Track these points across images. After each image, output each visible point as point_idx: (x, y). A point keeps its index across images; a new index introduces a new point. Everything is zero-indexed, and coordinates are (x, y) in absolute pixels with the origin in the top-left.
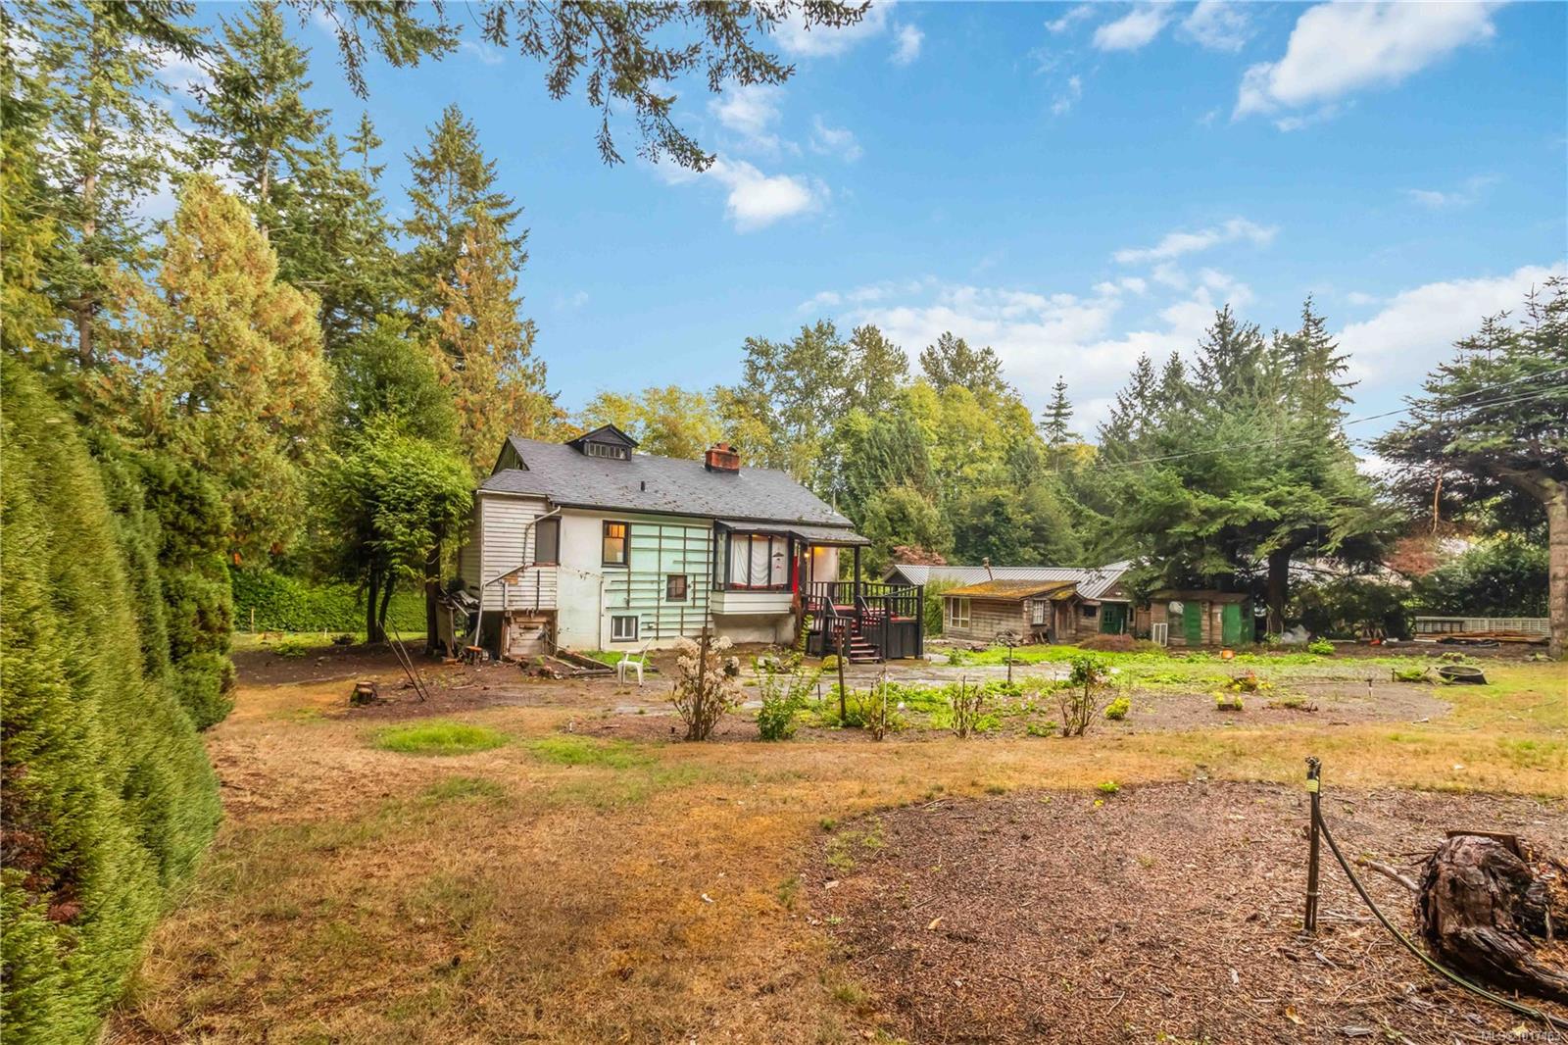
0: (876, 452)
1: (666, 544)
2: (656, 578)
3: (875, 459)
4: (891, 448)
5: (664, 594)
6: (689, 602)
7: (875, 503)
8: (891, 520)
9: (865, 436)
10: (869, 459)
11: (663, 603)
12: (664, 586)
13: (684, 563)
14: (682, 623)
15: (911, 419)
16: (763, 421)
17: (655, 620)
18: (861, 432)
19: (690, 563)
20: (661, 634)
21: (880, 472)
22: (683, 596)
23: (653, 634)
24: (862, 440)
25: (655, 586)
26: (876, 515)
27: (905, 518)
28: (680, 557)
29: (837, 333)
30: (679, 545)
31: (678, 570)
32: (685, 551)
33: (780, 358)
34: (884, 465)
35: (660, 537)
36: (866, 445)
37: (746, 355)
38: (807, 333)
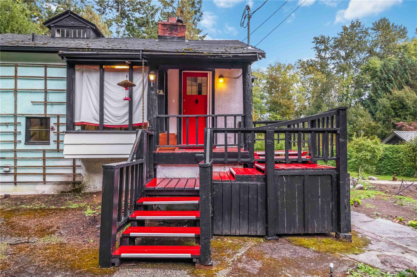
0: (385, 76)
1: (22, 84)
2: (12, 120)
3: (385, 79)
4: (395, 72)
5: (22, 138)
6: (53, 146)
7: (384, 101)
8: (394, 109)
9: (378, 69)
10: (381, 80)
11: (21, 146)
12: (22, 129)
13: (46, 103)
14: (44, 168)
15: (409, 57)
16: (323, 73)
17: (12, 163)
18: (376, 68)
19: (52, 104)
20: (19, 179)
21: (388, 86)
22: (45, 139)
23: (11, 179)
24: (377, 72)
25: (11, 129)
26: (384, 107)
27: (404, 107)
28: (40, 98)
29: (362, 24)
30: (40, 85)
31: (39, 111)
32: (46, 91)
33: (332, 42)
34: (390, 81)
35: (16, 77)
36: (379, 74)
37: (314, 45)
38: (345, 29)
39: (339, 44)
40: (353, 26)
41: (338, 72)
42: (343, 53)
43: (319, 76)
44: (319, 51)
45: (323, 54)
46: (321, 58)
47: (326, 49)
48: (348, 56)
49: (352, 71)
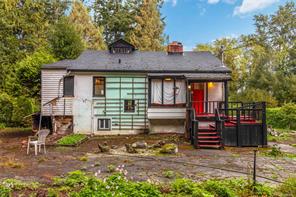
1: (123, 86)
2: (118, 102)
5: (123, 109)
6: (136, 113)
11: (123, 113)
12: (123, 105)
13: (133, 94)
14: (132, 123)
17: (119, 121)
19: (136, 94)
20: (122, 128)
22: (132, 110)
23: (118, 127)
25: (118, 105)
28: (130, 91)
30: (130, 86)
31: (130, 97)
32: (133, 89)
33: (270, 20)
35: (120, 83)
37: (254, 22)
38: (281, 9)
39: (276, 21)
40: (288, 6)
41: (275, 44)
42: (279, 28)
43: (258, 49)
44: (259, 27)
45: (262, 29)
46: (261, 32)
47: (265, 25)
48: (283, 32)
49: (287, 45)
